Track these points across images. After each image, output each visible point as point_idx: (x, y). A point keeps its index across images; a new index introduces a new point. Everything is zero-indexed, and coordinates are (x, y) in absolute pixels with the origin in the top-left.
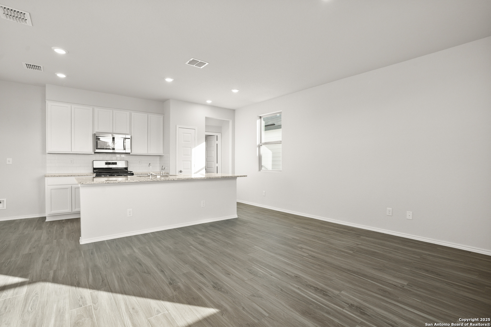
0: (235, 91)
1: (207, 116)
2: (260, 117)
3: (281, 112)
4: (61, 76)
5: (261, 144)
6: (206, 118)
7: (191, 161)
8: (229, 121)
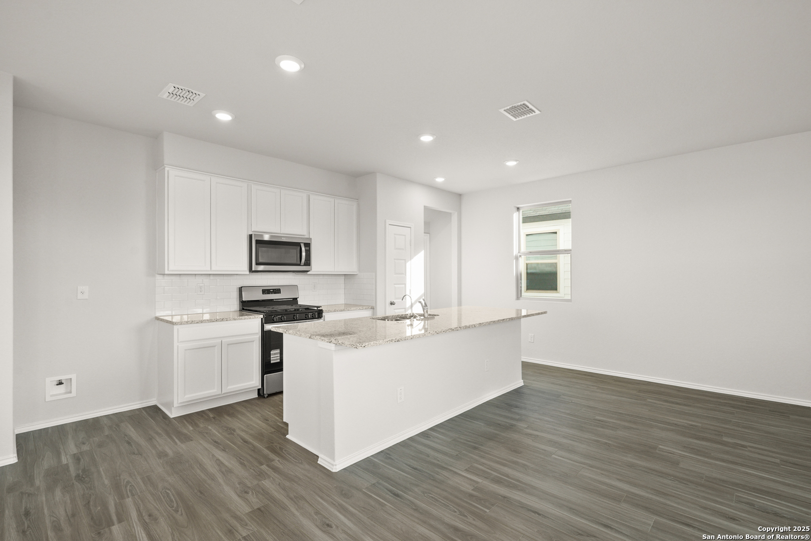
0: (511, 164)
1: (425, 205)
2: (518, 208)
3: (571, 201)
4: (224, 117)
5: (519, 254)
6: (426, 208)
7: (405, 284)
8: (451, 213)
